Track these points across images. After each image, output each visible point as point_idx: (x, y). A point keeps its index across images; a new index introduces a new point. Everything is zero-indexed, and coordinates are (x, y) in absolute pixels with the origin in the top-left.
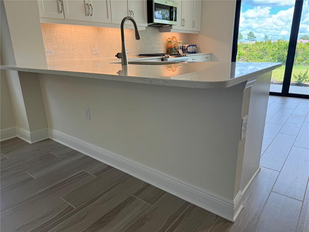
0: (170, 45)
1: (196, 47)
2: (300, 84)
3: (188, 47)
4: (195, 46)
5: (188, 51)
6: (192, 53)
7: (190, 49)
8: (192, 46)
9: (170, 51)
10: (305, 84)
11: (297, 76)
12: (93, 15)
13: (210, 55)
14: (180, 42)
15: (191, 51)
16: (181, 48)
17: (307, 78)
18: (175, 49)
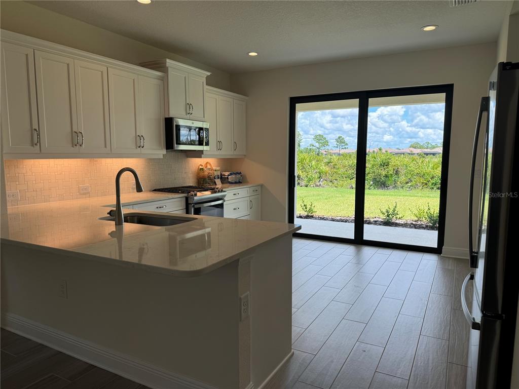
0: (201, 174)
1: (241, 176)
2: (390, 222)
3: (228, 175)
4: (240, 173)
5: (229, 180)
6: (236, 183)
7: (231, 178)
8: (235, 174)
9: (202, 182)
10: (396, 223)
11: (384, 211)
12: (83, 145)
13: (260, 187)
14: (218, 168)
15: (233, 182)
16: (220, 176)
17: (397, 214)
18: (210, 179)
